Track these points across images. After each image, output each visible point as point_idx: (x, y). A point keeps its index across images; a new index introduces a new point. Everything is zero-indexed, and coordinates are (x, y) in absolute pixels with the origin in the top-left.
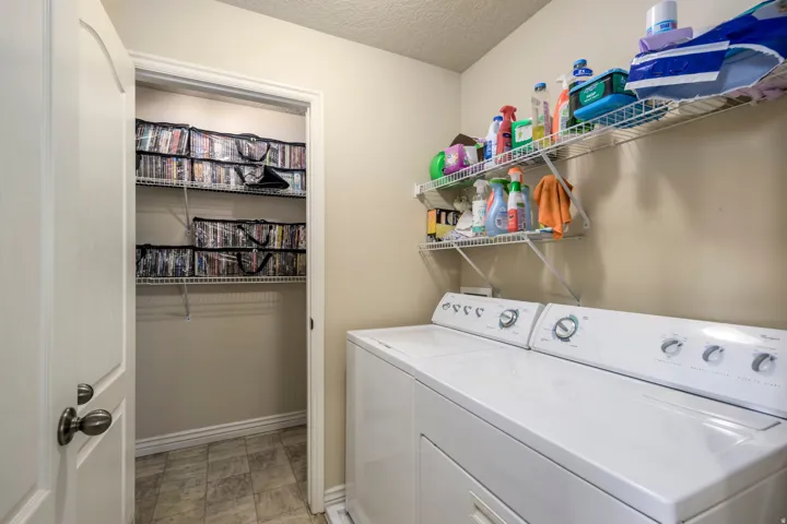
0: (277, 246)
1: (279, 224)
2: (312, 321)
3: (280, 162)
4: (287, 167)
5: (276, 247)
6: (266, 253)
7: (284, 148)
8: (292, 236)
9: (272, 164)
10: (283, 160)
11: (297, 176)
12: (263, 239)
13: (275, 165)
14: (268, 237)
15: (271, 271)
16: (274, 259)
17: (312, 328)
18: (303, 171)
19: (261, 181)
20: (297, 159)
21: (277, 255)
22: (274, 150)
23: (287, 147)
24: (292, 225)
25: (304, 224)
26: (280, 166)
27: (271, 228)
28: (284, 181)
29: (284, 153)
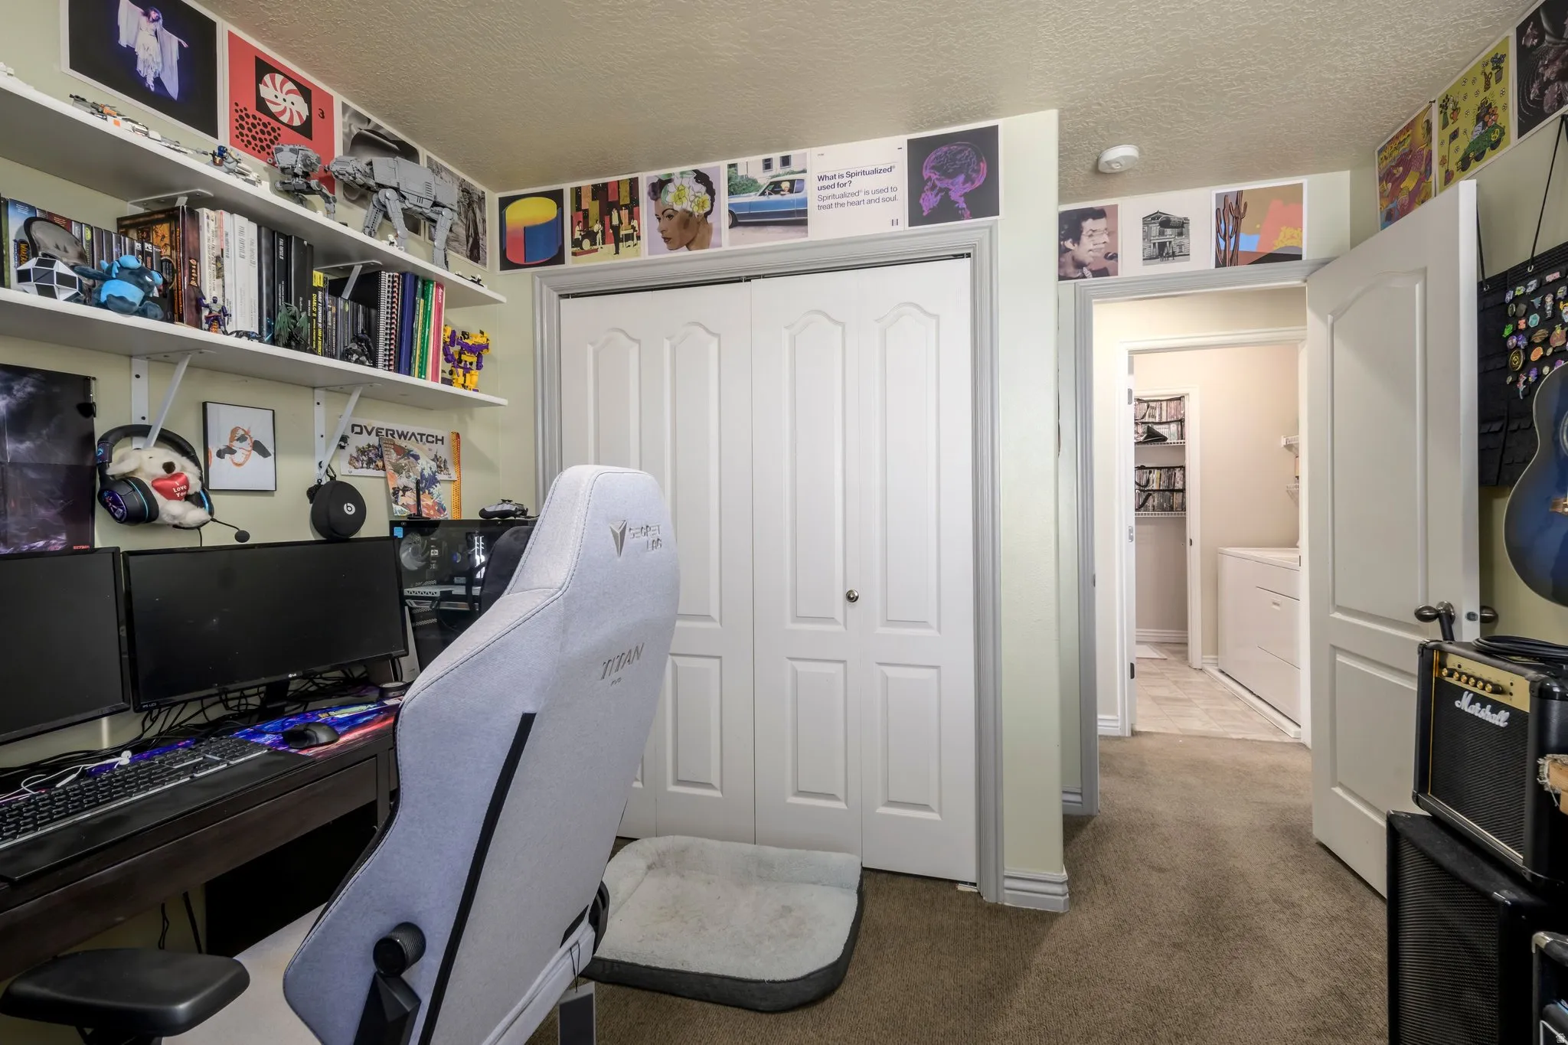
0: (1155, 486)
1: (1158, 468)
2: (1191, 541)
3: (1157, 418)
4: (1164, 420)
5: (1154, 488)
6: (1146, 493)
7: (1161, 404)
8: (1169, 478)
9: (1151, 420)
10: (1161, 415)
11: (1174, 427)
12: (1143, 482)
13: (1153, 420)
14: (1148, 481)
15: (1151, 508)
16: (1154, 497)
17: (1191, 544)
18: (1181, 422)
19: (1146, 438)
20: (1173, 412)
21: (1156, 495)
22: (1153, 408)
23: (1164, 404)
24: (1169, 468)
25: (1183, 468)
26: (1157, 420)
27: (1150, 472)
28: (1162, 436)
29: (1161, 408)
